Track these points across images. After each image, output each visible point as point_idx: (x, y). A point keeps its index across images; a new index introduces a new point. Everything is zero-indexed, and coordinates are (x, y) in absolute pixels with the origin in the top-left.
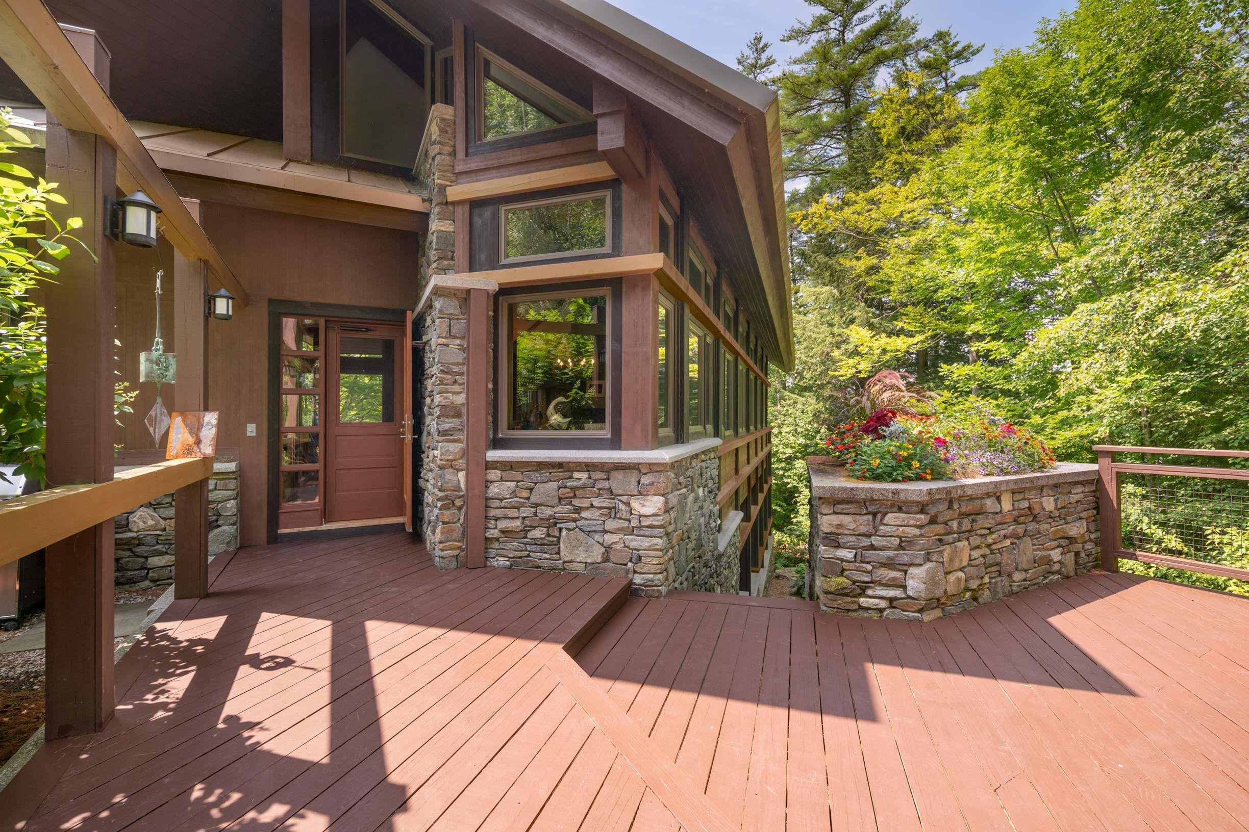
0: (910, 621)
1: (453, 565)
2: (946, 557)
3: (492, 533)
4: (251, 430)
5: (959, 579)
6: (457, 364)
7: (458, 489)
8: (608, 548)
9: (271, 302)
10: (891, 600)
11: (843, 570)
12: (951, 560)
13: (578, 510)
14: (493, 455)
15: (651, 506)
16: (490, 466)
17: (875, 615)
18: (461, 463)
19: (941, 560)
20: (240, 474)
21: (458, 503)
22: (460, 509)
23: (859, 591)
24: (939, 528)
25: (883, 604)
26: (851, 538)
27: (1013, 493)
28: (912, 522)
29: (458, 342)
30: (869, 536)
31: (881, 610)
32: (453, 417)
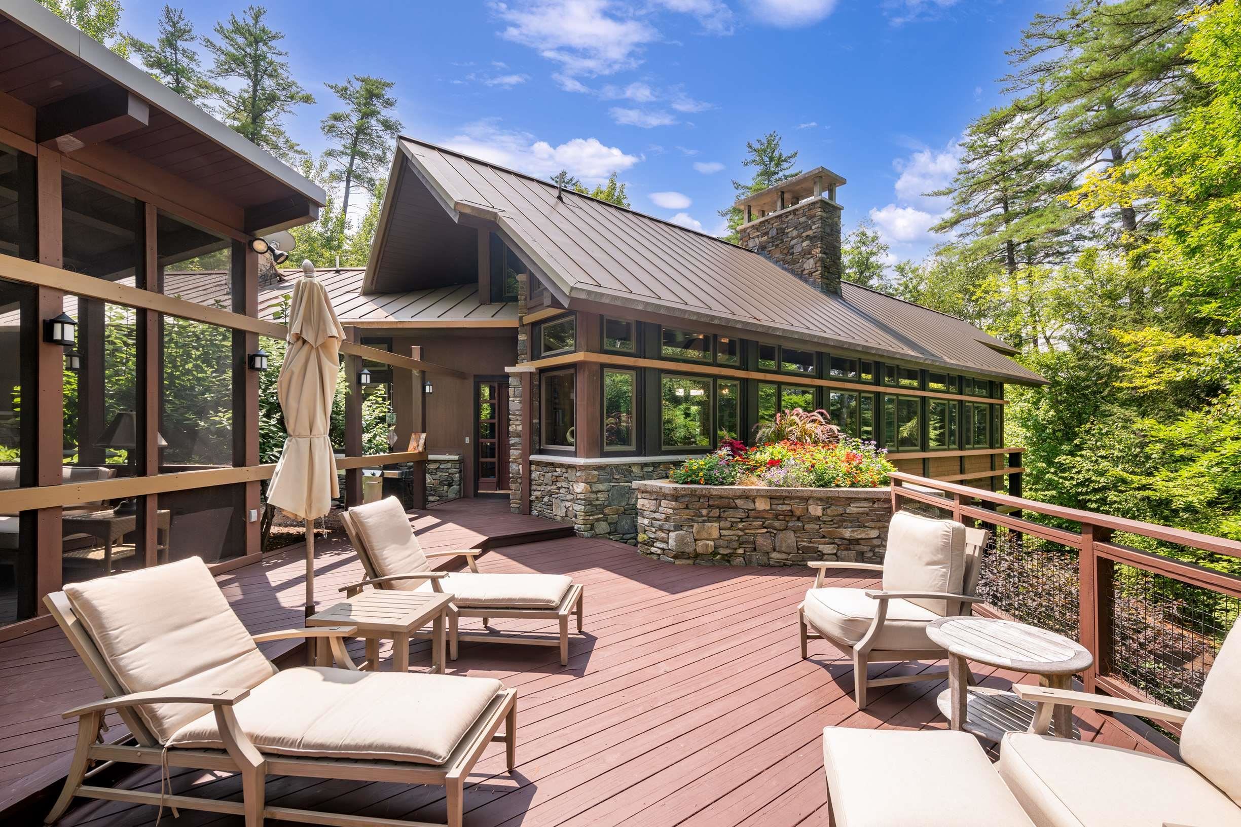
0: (670, 562)
1: (517, 511)
2: (694, 530)
3: (533, 498)
4: (467, 440)
5: (707, 545)
6: (518, 410)
7: (519, 473)
8: (567, 509)
9: (475, 376)
10: (663, 549)
11: (646, 531)
12: (698, 532)
13: (559, 488)
14: (533, 457)
15: (580, 488)
16: (531, 463)
17: (655, 557)
18: (520, 461)
19: (691, 530)
20: (460, 461)
21: (519, 481)
22: (520, 484)
23: (651, 543)
24: (691, 512)
25: (659, 552)
26: (648, 513)
27: (771, 498)
28: (670, 506)
29: (518, 399)
30: (655, 512)
31: (659, 555)
32: (517, 437)
